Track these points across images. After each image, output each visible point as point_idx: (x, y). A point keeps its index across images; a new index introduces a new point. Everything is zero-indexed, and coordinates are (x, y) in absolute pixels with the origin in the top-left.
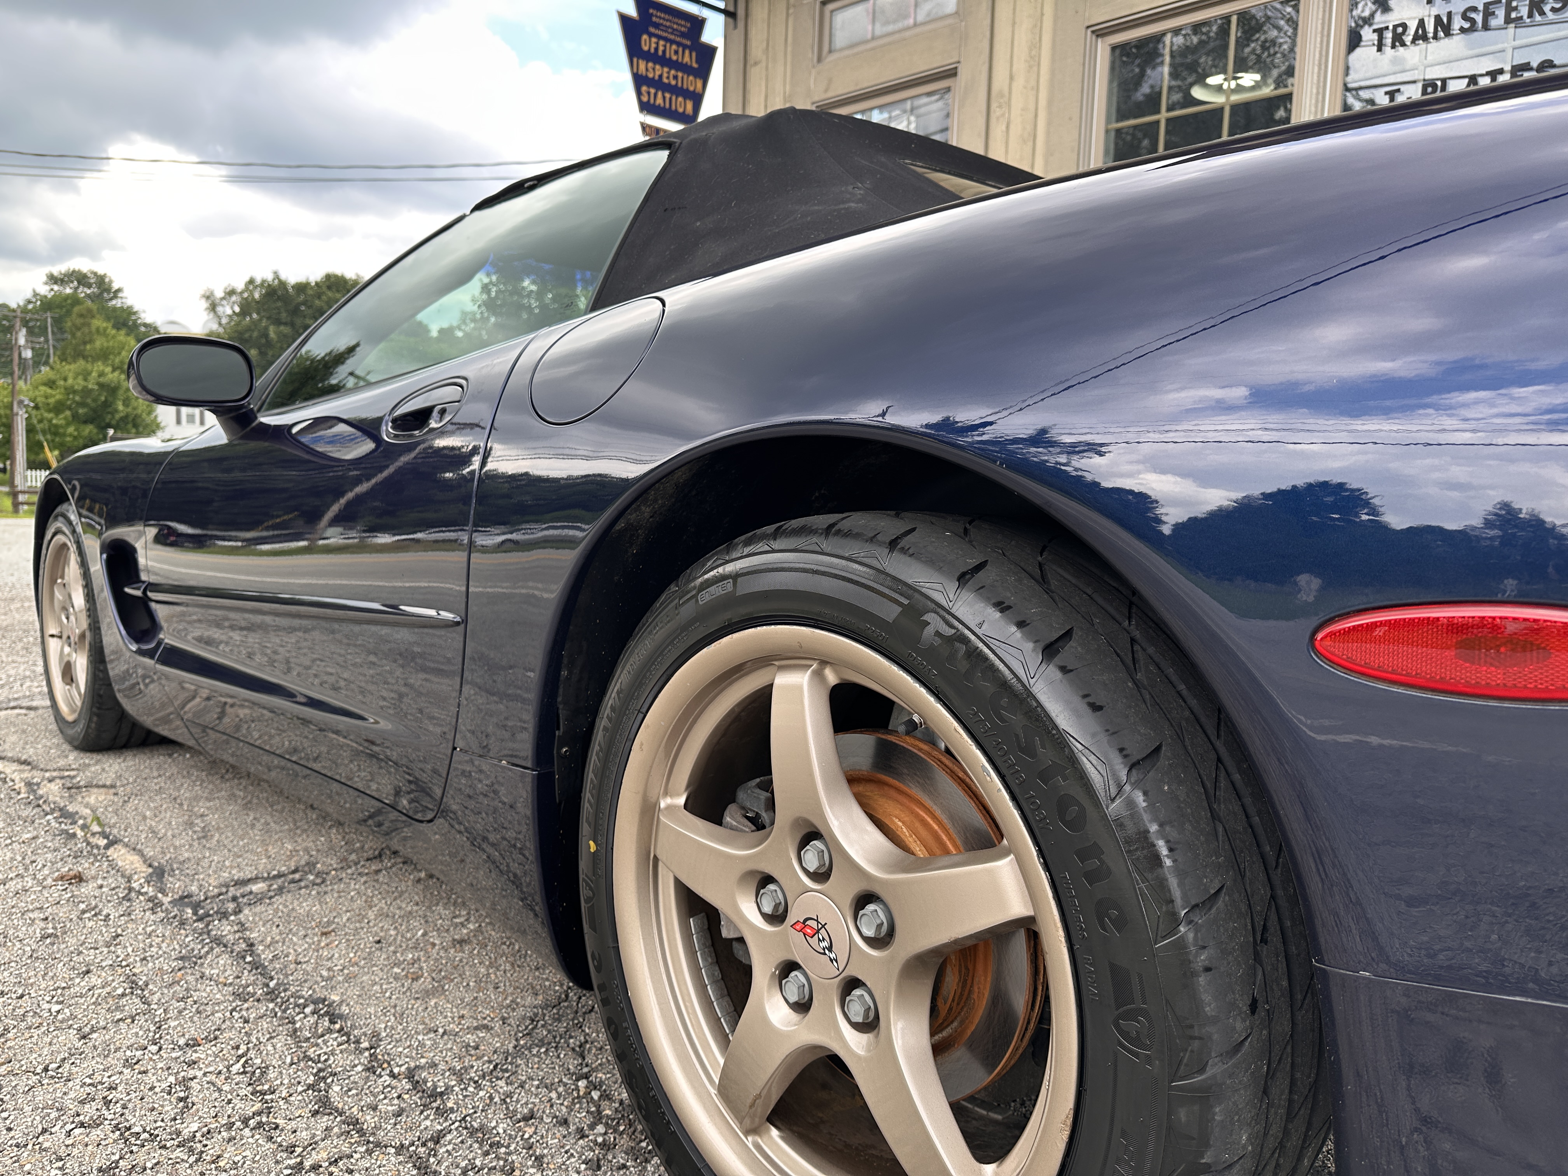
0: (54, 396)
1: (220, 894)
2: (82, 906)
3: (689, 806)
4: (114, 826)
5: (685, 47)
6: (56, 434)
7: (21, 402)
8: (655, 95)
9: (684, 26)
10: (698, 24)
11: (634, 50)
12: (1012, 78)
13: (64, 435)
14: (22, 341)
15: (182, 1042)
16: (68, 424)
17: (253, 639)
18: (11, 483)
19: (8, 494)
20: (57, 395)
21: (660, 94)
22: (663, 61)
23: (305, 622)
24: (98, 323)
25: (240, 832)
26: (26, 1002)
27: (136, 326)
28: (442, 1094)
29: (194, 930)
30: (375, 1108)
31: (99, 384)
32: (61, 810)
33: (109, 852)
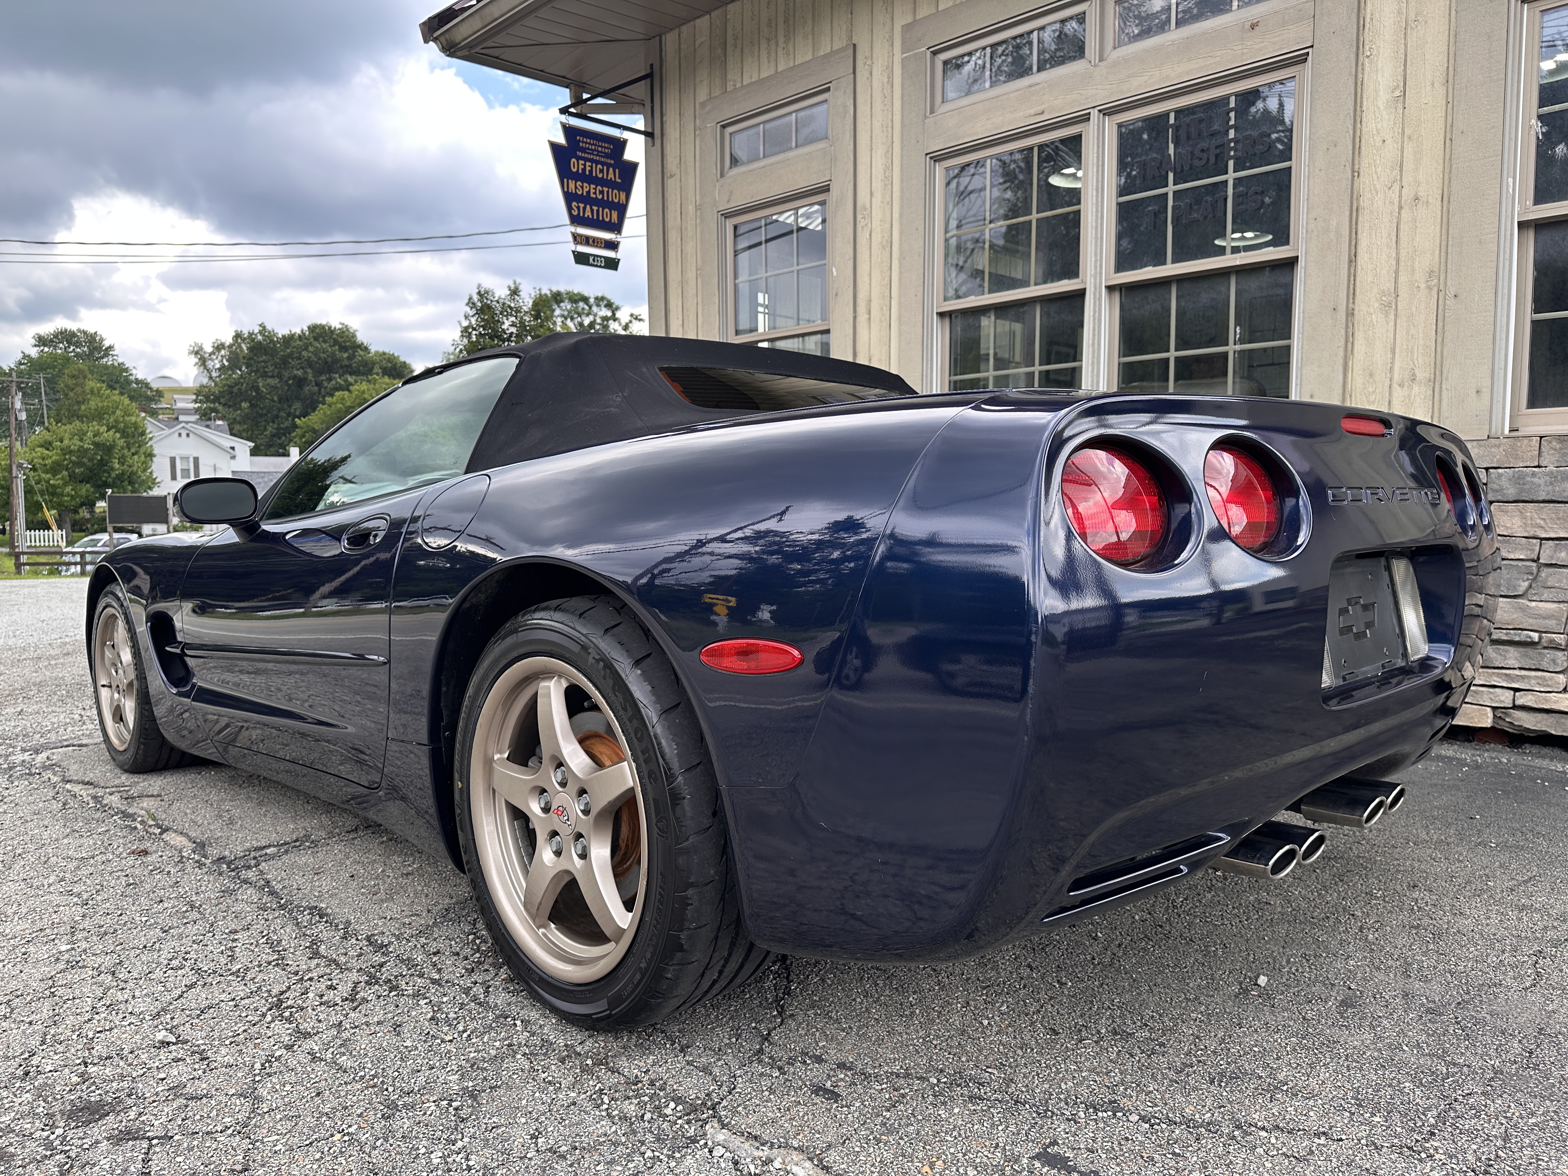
0: (51, 457)
1: (245, 856)
2: (151, 868)
3: (511, 758)
4: (165, 820)
5: (609, 166)
6: (53, 494)
7: (20, 466)
8: (584, 209)
9: (607, 148)
10: (620, 145)
11: (564, 172)
12: (872, 195)
13: (62, 495)
14: (18, 405)
15: (227, 931)
16: (65, 484)
17: (260, 680)
18: (12, 546)
19: (9, 555)
20: (54, 456)
21: (588, 207)
22: (589, 179)
23: (301, 667)
24: (92, 384)
25: (257, 819)
26: (125, 918)
27: (128, 382)
28: (386, 946)
29: (229, 877)
30: (346, 954)
31: (94, 443)
32: (123, 812)
33: (163, 836)
